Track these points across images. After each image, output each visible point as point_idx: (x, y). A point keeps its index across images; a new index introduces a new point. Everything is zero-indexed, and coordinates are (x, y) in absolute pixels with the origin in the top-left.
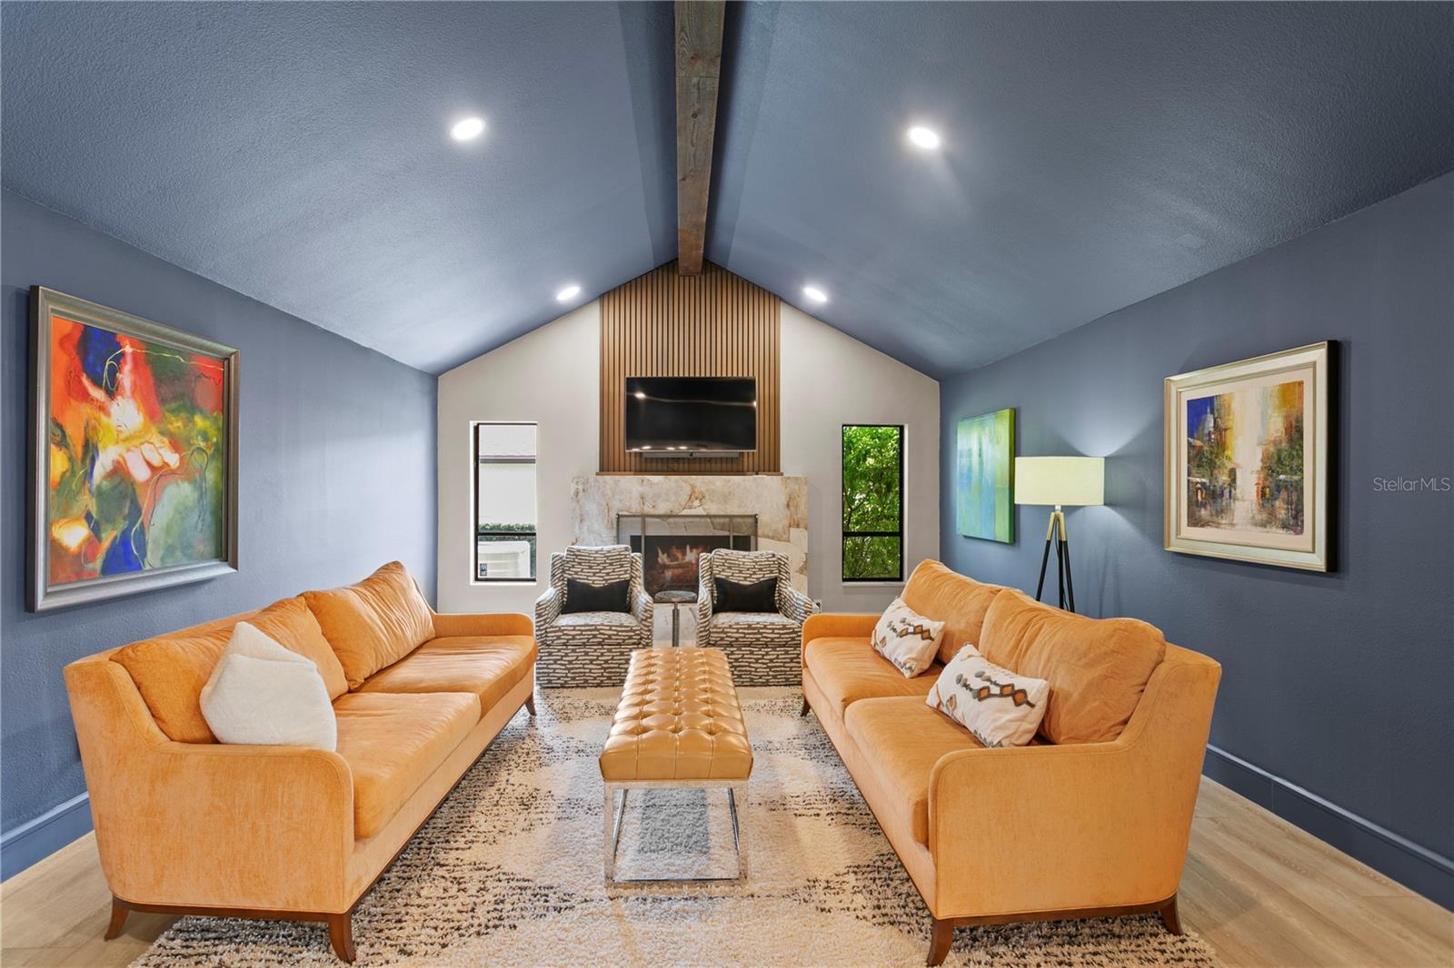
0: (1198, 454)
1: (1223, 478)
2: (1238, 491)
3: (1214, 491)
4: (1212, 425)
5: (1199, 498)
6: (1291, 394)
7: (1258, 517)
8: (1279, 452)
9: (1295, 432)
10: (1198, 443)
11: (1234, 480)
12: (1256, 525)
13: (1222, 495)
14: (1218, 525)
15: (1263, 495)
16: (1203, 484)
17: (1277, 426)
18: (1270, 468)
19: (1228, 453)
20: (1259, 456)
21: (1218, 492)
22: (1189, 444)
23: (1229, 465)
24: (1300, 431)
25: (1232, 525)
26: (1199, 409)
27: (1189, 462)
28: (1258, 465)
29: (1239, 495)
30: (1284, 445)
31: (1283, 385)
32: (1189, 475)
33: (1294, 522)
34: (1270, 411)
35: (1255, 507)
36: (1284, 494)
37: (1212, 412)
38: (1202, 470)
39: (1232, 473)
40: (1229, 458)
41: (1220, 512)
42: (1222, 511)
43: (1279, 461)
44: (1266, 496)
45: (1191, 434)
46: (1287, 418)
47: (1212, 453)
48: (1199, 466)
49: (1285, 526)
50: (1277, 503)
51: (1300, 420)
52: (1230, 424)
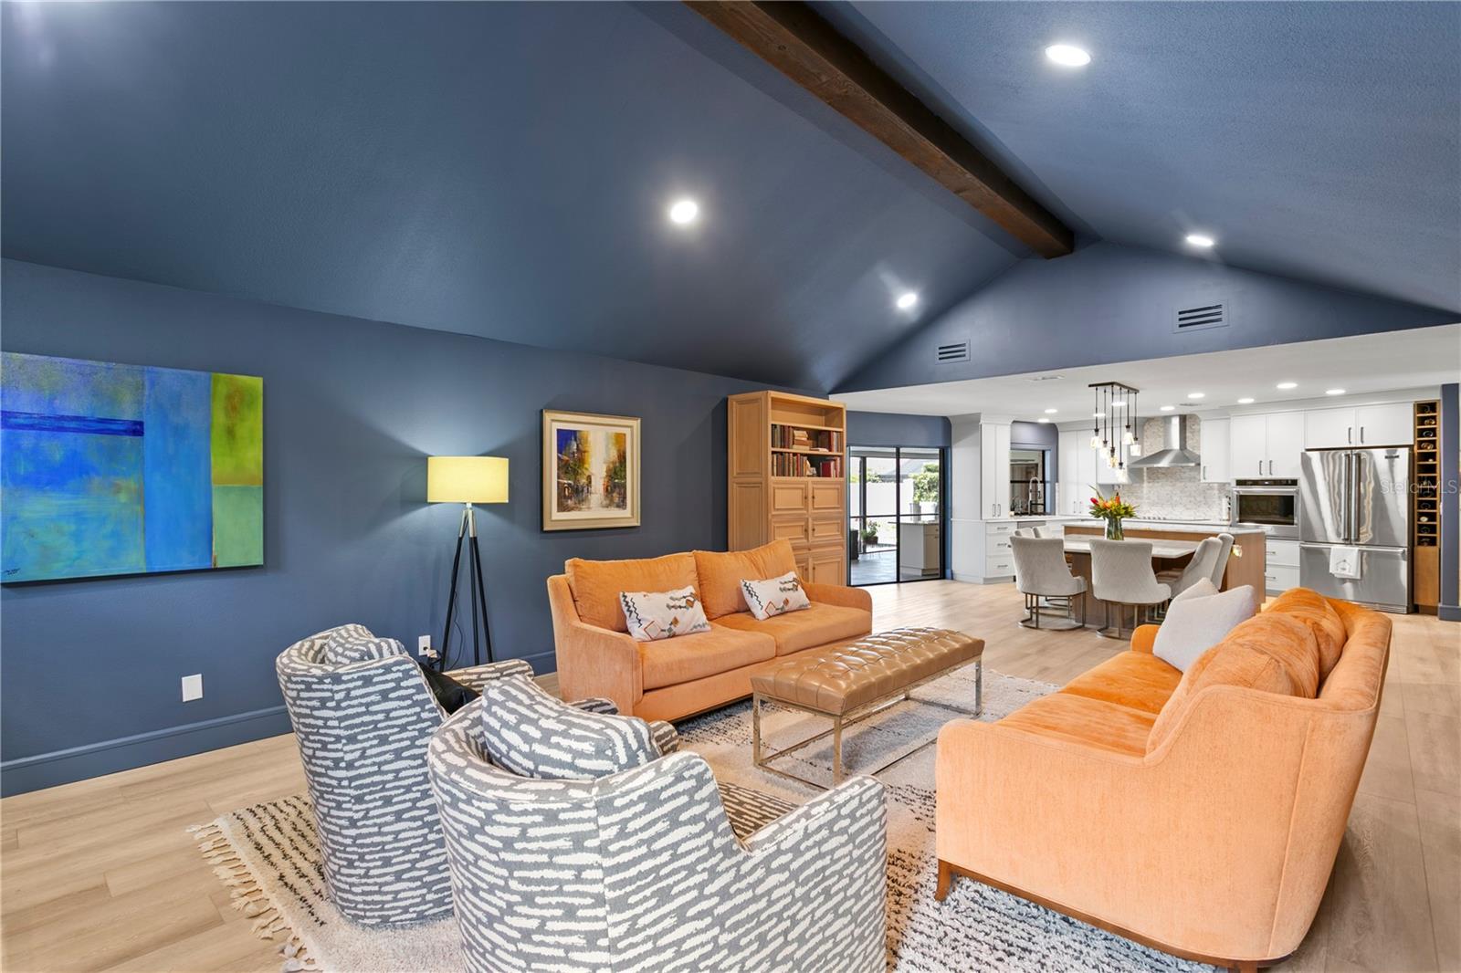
0: (566, 464)
1: (584, 481)
2: (593, 488)
3: (577, 489)
4: (575, 447)
5: (567, 493)
6: (620, 439)
7: (605, 503)
8: (615, 468)
9: (622, 458)
10: (566, 458)
11: (590, 482)
12: (603, 507)
13: (583, 491)
14: (580, 509)
15: (607, 490)
16: (569, 484)
17: (614, 454)
18: (610, 476)
19: (586, 466)
20: (605, 470)
21: (580, 489)
22: (559, 458)
23: (587, 474)
24: (625, 458)
25: (589, 508)
26: (565, 437)
27: (558, 469)
28: (604, 474)
29: (593, 491)
30: (618, 464)
31: (617, 434)
32: (559, 478)
33: (622, 505)
34: (610, 446)
35: (603, 497)
36: (617, 490)
37: (576, 440)
38: (568, 476)
39: (589, 478)
40: (587, 469)
41: (581, 501)
42: (583, 501)
43: (615, 473)
44: (609, 491)
45: (560, 451)
46: (619, 451)
47: (575, 465)
48: (566, 473)
49: (618, 506)
50: (614, 495)
51: (624, 453)
52: (587, 449)
